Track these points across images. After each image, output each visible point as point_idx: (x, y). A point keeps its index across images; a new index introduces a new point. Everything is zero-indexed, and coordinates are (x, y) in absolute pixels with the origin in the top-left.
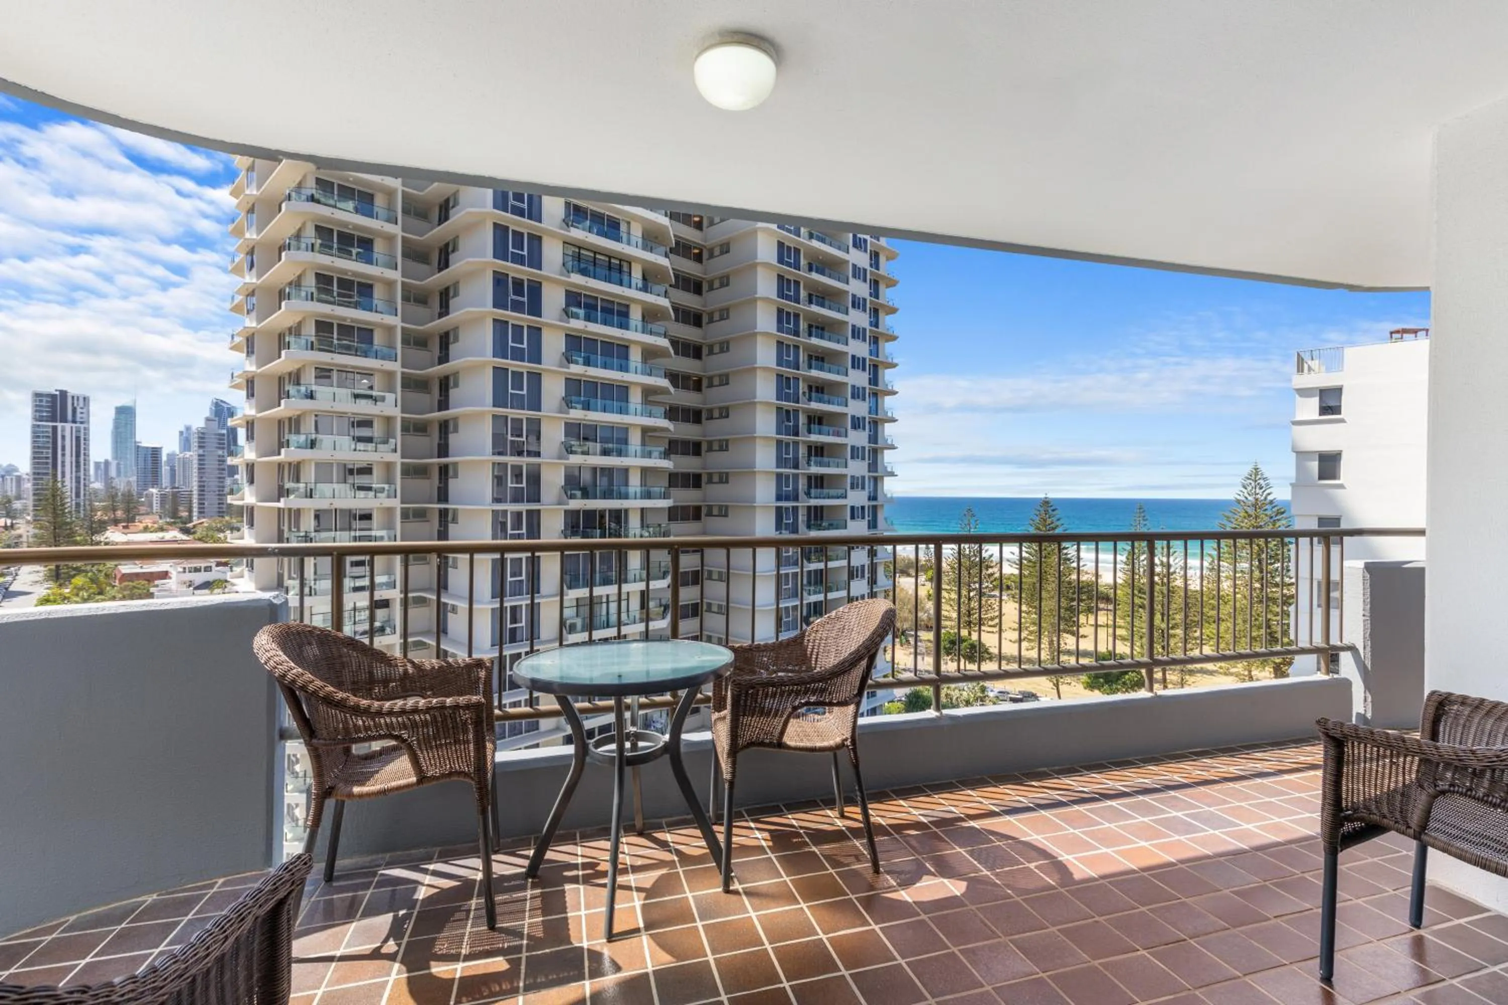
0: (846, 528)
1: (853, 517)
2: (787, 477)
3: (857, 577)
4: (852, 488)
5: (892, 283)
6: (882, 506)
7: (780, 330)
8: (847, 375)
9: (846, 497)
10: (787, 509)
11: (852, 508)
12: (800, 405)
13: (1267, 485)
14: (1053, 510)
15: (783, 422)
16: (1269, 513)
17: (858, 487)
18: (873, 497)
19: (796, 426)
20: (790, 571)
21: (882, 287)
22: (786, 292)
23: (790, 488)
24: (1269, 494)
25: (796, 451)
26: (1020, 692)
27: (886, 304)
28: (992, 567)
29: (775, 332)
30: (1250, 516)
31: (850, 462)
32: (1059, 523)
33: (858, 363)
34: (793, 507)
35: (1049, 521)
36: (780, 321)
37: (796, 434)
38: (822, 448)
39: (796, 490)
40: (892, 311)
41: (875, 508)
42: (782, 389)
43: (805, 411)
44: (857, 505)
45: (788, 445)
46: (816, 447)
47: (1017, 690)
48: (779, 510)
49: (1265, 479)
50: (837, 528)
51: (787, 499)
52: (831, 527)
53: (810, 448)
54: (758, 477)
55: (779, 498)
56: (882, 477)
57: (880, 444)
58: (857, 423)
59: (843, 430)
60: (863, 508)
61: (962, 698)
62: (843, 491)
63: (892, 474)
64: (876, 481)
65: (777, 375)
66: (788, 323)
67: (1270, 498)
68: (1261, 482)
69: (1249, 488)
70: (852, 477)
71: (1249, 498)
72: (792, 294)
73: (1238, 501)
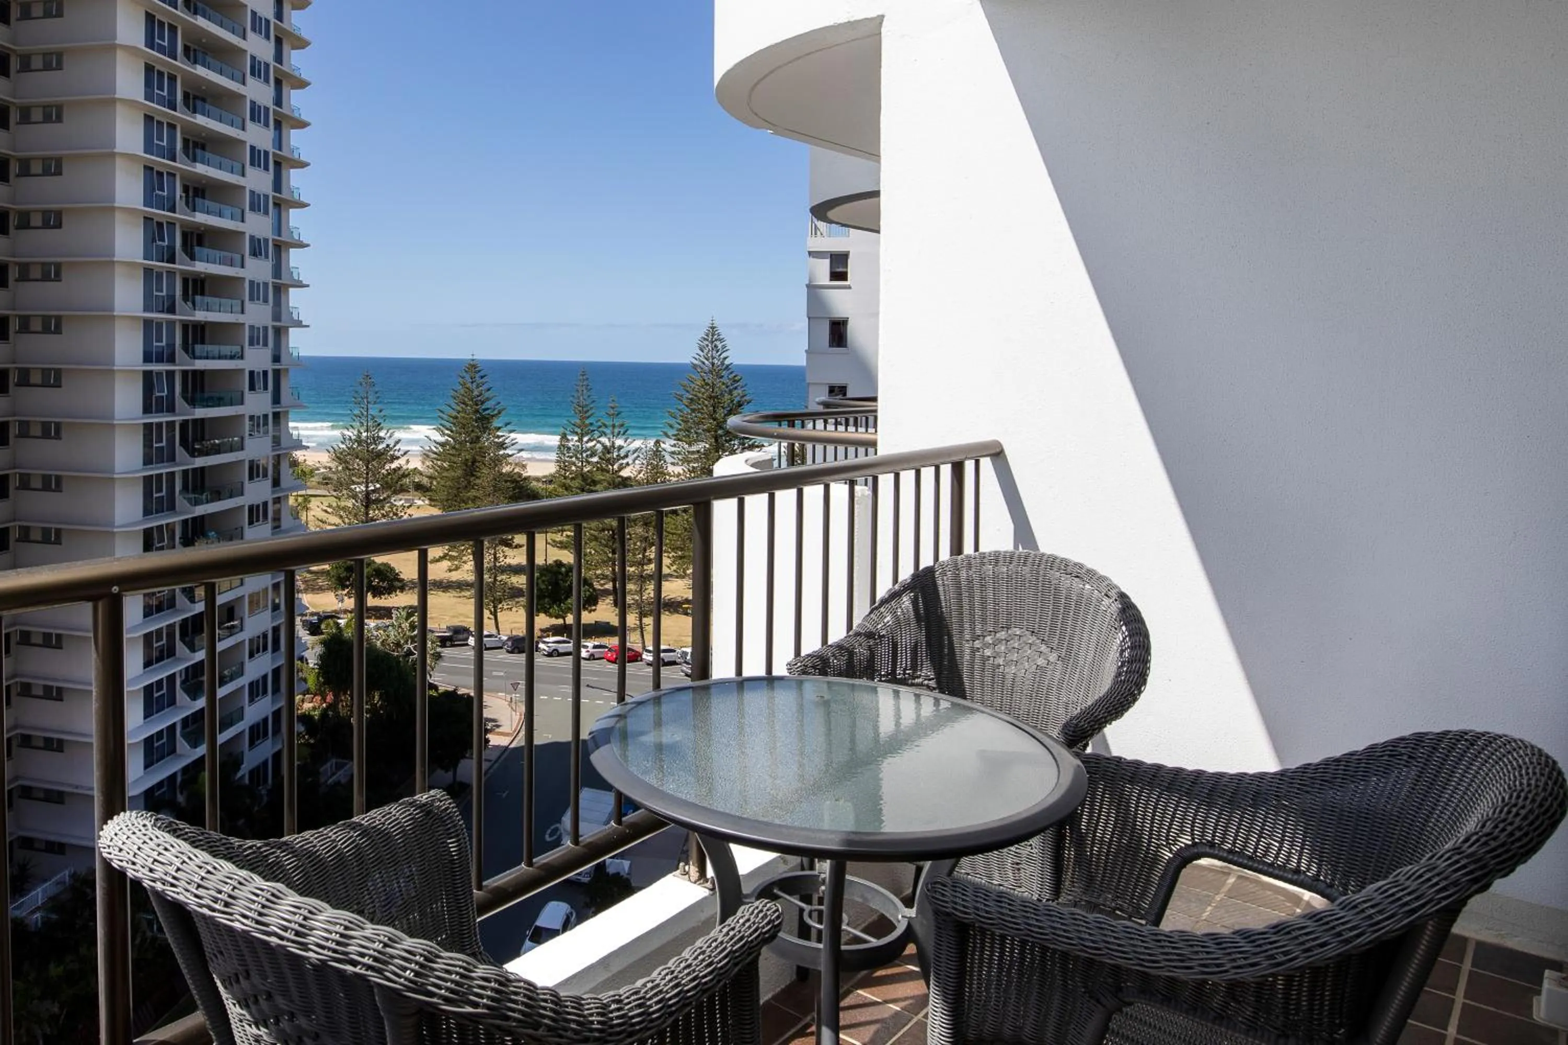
0: (242, 403)
1: (252, 388)
2: (159, 325)
3: (258, 476)
4: (251, 343)
5: (301, 44)
6: (287, 370)
7: (149, 96)
8: (243, 175)
9: (242, 357)
10: (159, 374)
11: (252, 373)
12: (177, 215)
13: (724, 347)
14: (482, 377)
15: (154, 240)
16: (725, 380)
17: (258, 343)
18: (276, 359)
19: (172, 248)
20: (164, 471)
21: (286, 47)
22: (157, 40)
23: (164, 343)
24: (725, 358)
25: (171, 286)
26: (448, 628)
27: (291, 72)
28: (398, 458)
29: (141, 98)
30: (707, 384)
31: (248, 305)
32: (487, 395)
33: (258, 157)
34: (168, 372)
35: (476, 393)
36: (148, 84)
37: (172, 260)
38: (203, 281)
39: (171, 346)
40: (302, 84)
41: (277, 374)
42: (154, 190)
43: (184, 223)
44: (256, 370)
45: (159, 276)
46: (195, 281)
47: (444, 626)
48: (147, 375)
49: (721, 340)
50: (231, 404)
51: (160, 360)
52: (219, 402)
53: (185, 281)
54: (118, 324)
55: (147, 358)
56: (287, 328)
57: (284, 280)
58: (257, 248)
59: (237, 257)
60: (265, 373)
61: (390, 641)
62: (238, 349)
63: (299, 324)
64: (280, 333)
65: (145, 167)
66: (161, 88)
67: (727, 362)
68: (718, 343)
69: (706, 351)
70: (252, 327)
71: (706, 362)
72: (166, 44)
73: (695, 366)
